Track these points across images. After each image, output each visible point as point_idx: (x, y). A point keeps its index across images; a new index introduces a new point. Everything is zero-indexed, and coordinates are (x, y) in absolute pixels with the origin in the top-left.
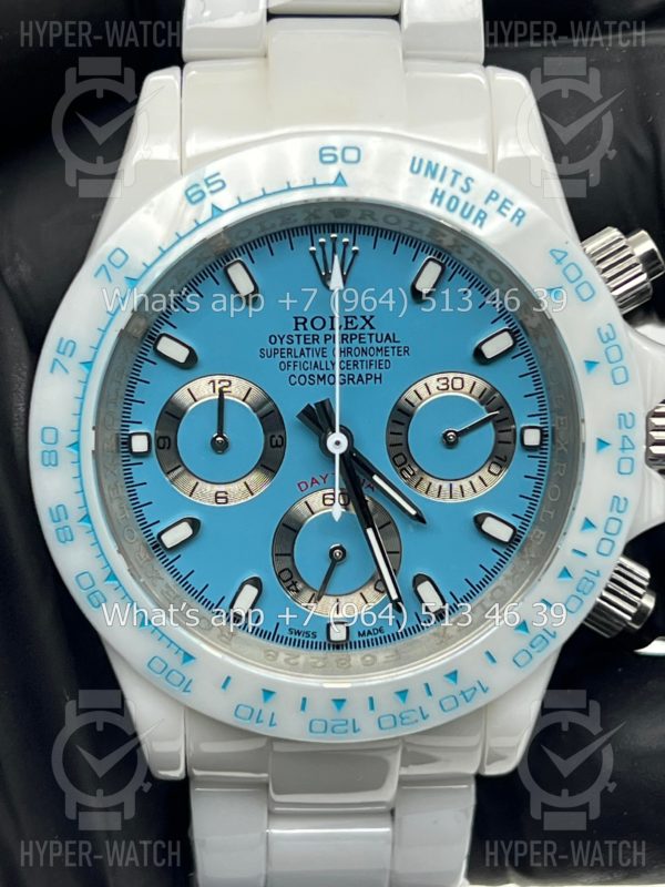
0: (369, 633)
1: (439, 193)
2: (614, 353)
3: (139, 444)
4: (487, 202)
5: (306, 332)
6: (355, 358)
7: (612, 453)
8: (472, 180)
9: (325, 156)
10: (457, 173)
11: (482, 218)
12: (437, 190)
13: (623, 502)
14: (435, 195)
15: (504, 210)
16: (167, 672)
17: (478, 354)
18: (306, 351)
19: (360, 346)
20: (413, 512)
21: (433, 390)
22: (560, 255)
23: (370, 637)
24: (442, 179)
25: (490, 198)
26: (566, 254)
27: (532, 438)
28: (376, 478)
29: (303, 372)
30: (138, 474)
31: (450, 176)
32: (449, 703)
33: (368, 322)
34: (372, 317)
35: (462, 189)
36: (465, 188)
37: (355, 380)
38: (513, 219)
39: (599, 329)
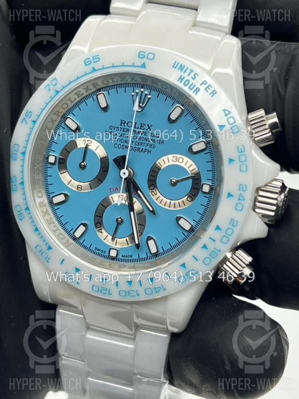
0: (126, 256)
1: (182, 78)
2: (243, 158)
3: (52, 159)
4: (201, 85)
5: (124, 127)
6: (142, 141)
7: (234, 200)
8: (197, 75)
9: (141, 55)
10: (192, 71)
11: (197, 90)
12: (181, 76)
13: (236, 222)
14: (180, 78)
15: (207, 89)
16: (41, 252)
17: (190, 149)
18: (123, 135)
19: (145, 137)
20: (151, 209)
21: (170, 160)
22: (227, 112)
23: (126, 258)
24: (185, 72)
25: (203, 83)
26: (230, 112)
27: (206, 188)
28: (139, 192)
29: (120, 143)
30: (50, 171)
31: (188, 71)
32: (149, 292)
33: (149, 127)
34: (151, 126)
35: (192, 78)
36: (193, 77)
37: (140, 150)
38: (210, 94)
39: (238, 147)
